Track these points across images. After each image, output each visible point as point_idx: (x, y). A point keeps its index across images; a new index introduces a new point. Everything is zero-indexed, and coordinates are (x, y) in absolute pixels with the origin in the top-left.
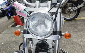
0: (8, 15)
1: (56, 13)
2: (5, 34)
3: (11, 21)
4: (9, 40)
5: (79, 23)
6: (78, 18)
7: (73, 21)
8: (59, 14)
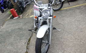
0: (2, 9)
1: (50, 9)
2: (8, 24)
3: (6, 14)
4: (14, 28)
5: (63, 12)
6: (62, 9)
7: (59, 11)
8: (51, 9)
